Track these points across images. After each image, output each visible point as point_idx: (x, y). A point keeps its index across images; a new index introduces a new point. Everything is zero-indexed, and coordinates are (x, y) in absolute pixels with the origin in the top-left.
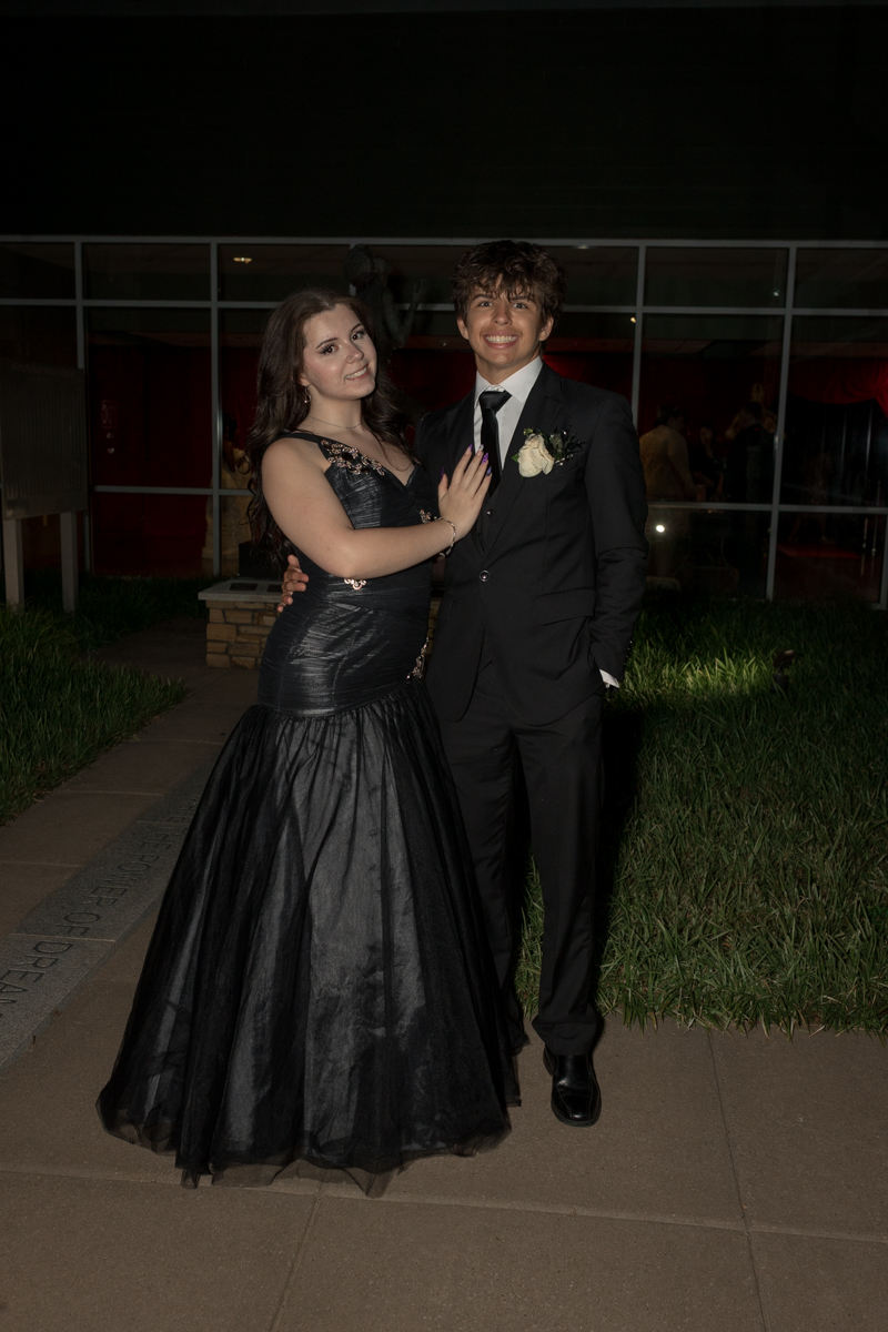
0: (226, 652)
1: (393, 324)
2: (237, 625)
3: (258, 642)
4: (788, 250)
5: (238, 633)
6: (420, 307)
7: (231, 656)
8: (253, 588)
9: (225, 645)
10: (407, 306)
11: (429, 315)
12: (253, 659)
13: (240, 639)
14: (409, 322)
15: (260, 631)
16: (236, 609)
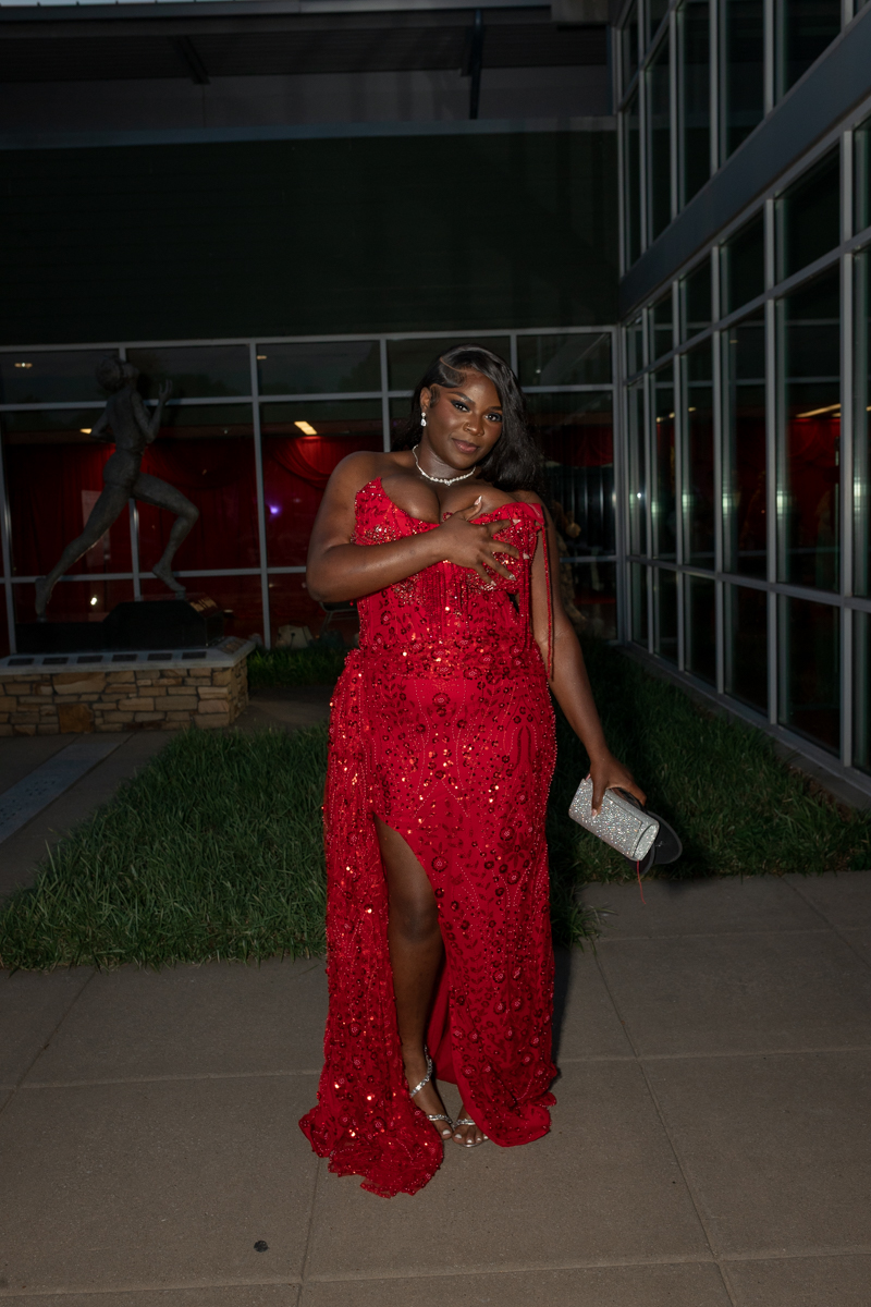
0: (9, 722)
1: (143, 421)
2: (17, 697)
3: (37, 710)
4: (508, 337)
5: (18, 703)
6: (167, 404)
7: (13, 725)
8: (29, 662)
9: (7, 716)
10: (154, 402)
11: (176, 410)
12: (33, 727)
13: (20, 709)
14: (157, 417)
15: (38, 700)
16: (14, 681)
